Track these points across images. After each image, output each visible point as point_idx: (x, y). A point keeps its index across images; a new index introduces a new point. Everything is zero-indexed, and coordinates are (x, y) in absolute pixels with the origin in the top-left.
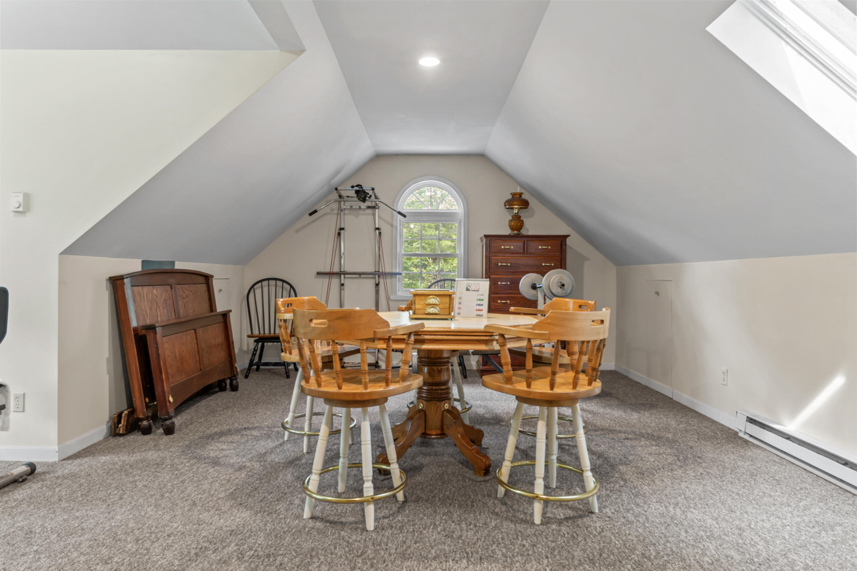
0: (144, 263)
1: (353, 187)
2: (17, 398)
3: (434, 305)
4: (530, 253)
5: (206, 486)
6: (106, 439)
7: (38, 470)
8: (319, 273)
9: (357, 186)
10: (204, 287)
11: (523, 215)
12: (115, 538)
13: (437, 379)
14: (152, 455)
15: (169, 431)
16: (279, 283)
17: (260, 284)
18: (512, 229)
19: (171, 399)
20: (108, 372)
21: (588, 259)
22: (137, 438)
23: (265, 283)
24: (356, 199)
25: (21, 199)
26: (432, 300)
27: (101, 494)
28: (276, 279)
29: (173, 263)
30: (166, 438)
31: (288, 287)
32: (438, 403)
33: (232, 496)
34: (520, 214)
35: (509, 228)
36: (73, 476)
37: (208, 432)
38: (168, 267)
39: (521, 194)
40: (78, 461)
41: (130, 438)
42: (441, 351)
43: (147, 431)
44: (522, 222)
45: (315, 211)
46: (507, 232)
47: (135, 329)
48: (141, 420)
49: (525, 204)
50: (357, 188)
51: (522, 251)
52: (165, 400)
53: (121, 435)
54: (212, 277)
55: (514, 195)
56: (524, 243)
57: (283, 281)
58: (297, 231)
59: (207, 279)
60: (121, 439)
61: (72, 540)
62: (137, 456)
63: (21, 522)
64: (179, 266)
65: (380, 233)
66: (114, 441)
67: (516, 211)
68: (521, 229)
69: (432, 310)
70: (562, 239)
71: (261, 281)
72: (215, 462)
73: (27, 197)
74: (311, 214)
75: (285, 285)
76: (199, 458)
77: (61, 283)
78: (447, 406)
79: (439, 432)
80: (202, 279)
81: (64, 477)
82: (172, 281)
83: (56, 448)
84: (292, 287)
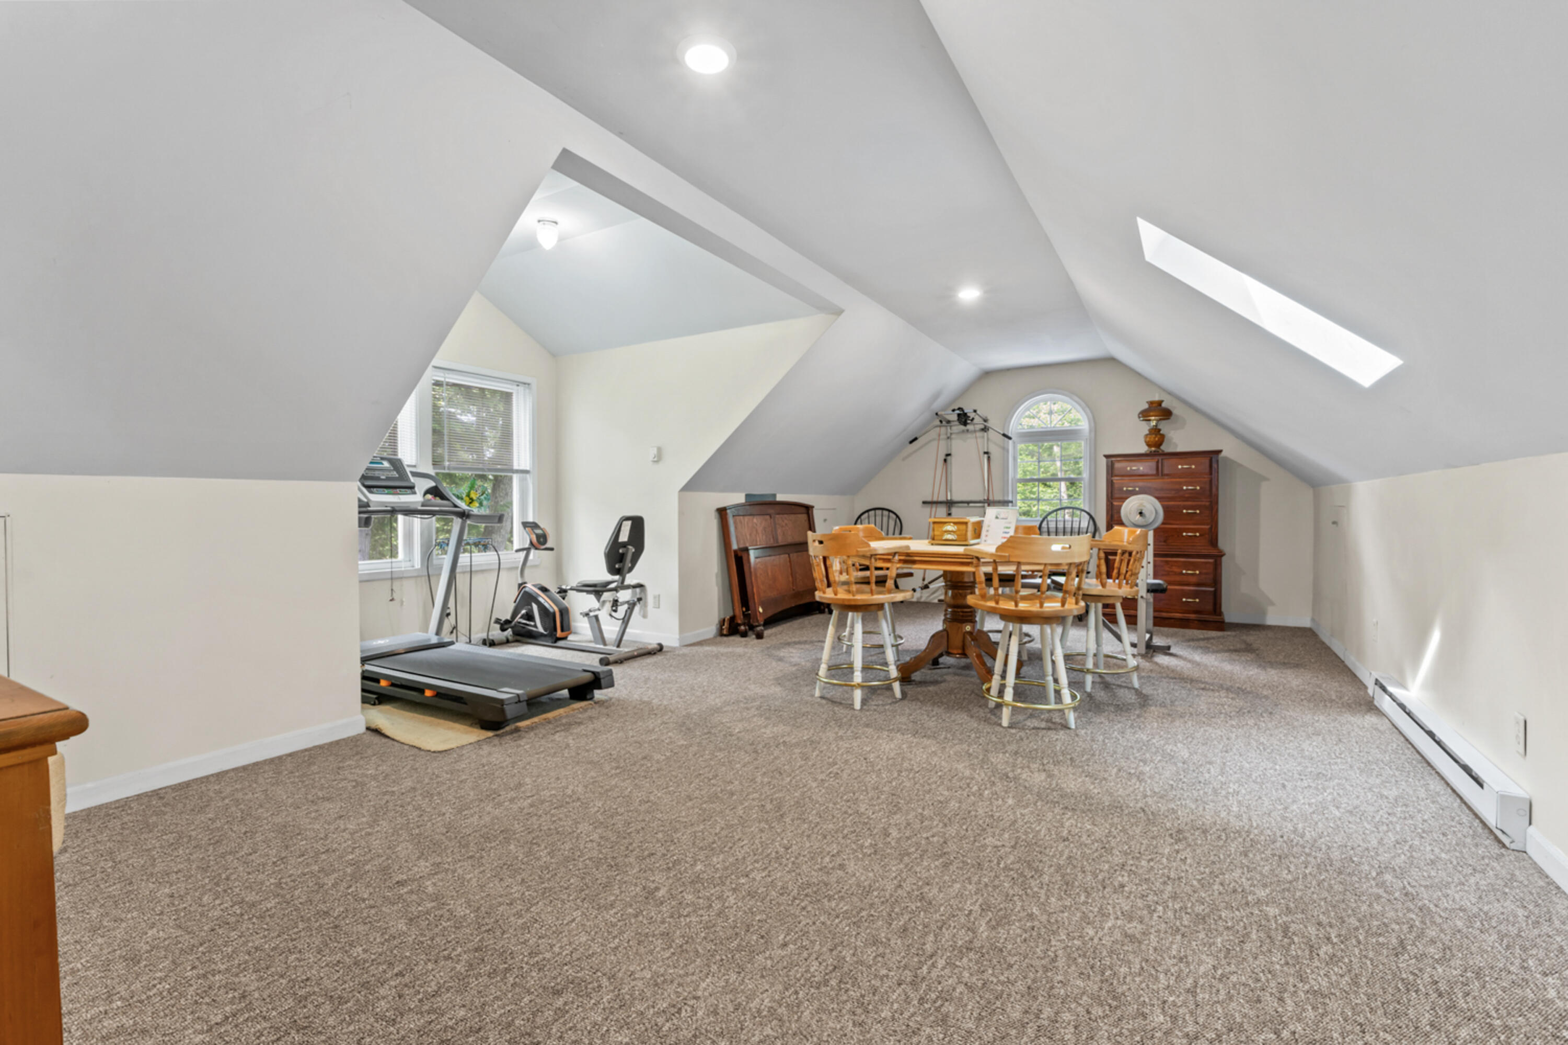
0: (747, 496)
1: (954, 410)
2: (655, 597)
3: (949, 532)
4: (1167, 475)
5: (764, 671)
6: (715, 637)
7: (665, 649)
8: (924, 503)
9: (959, 409)
10: (804, 517)
11: (1165, 427)
12: (692, 689)
13: (960, 602)
14: (740, 650)
15: (760, 636)
16: (886, 513)
17: (866, 515)
18: (1149, 445)
19: (761, 610)
20: (717, 585)
21: (1266, 479)
22: (737, 639)
23: (872, 513)
24: (957, 423)
25: (655, 451)
26: (949, 528)
27: (695, 667)
28: (883, 509)
29: (774, 496)
30: (756, 641)
31: (894, 516)
32: (959, 625)
33: (777, 679)
34: (1159, 427)
35: (1144, 444)
36: (684, 655)
37: (789, 640)
38: (771, 499)
39: (1160, 403)
40: (689, 648)
41: (732, 638)
42: (962, 573)
43: (744, 635)
44: (1163, 436)
45: (916, 439)
46: (1143, 449)
47: (735, 551)
48: (740, 625)
49: (1166, 414)
50: (958, 412)
51: (1154, 472)
52: (756, 611)
53: (726, 636)
54: (813, 507)
55: (1151, 403)
56: (1158, 462)
57: (890, 511)
58: (904, 459)
59: (807, 509)
60: (725, 639)
61: (669, 686)
62: (730, 650)
63: (645, 673)
64: (780, 498)
65: (989, 458)
66: (719, 639)
67: (1154, 423)
68: (1161, 444)
69: (949, 537)
70: (1212, 456)
71: (868, 511)
72: (781, 659)
73: (659, 450)
74: (911, 442)
75: (891, 514)
76: (770, 656)
77: (681, 513)
78: (968, 628)
79: (960, 651)
80: (803, 510)
81: (679, 655)
82: (771, 511)
83: (677, 636)
84: (897, 516)
